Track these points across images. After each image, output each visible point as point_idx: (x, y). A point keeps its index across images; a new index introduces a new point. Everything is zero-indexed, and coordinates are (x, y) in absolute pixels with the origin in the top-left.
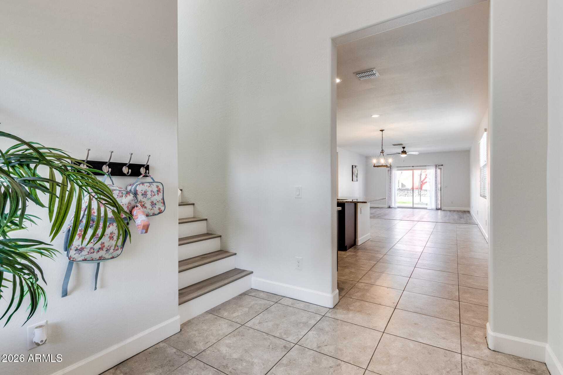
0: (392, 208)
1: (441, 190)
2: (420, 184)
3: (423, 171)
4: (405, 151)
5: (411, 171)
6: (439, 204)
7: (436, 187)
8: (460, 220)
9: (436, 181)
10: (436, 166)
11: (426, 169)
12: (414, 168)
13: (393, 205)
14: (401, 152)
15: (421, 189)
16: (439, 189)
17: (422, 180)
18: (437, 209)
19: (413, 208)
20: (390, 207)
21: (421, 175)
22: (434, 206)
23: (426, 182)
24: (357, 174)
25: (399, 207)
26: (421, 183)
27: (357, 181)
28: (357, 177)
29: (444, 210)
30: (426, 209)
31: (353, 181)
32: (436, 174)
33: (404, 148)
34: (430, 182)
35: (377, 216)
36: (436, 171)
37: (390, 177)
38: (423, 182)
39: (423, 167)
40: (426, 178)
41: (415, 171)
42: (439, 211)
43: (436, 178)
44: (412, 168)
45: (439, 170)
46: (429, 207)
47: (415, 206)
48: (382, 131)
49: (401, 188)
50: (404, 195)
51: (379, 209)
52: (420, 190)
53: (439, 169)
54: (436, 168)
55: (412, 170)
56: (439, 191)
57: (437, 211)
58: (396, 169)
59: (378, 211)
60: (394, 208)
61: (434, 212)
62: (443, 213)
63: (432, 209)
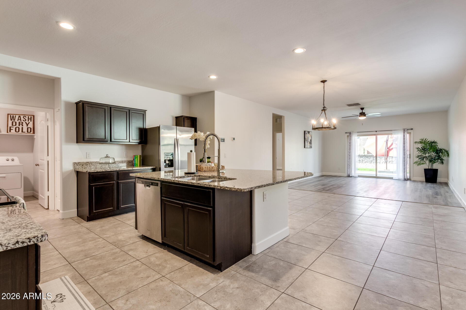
0: (351, 177)
1: (410, 158)
2: (386, 151)
3: (390, 136)
4: (364, 113)
5: (375, 137)
6: (408, 172)
7: (404, 154)
8: (436, 197)
9: (404, 147)
10: (404, 130)
11: (391, 134)
12: (377, 133)
13: (353, 174)
14: (359, 114)
15: (388, 156)
16: (408, 157)
17: (389, 146)
18: (406, 180)
19: (376, 177)
20: (349, 176)
21: (387, 140)
22: (401, 176)
23: (392, 149)
24: (311, 140)
25: (359, 176)
26: (388, 150)
27: (311, 147)
28: (311, 143)
29: (414, 181)
30: (392, 178)
31: (305, 148)
32: (404, 139)
33: (362, 109)
34: (396, 148)
35: (328, 189)
36: (404, 136)
37: (350, 143)
38: (390, 148)
39: (388, 131)
40: (392, 144)
41: (378, 136)
42: (408, 182)
43: (404, 143)
44: (375, 133)
45: (408, 135)
46: (395, 176)
47: (379, 175)
48: (324, 82)
49: (366, 155)
50: (370, 162)
51: (335, 178)
52: (386, 157)
53: (408, 133)
54: (404, 133)
55: (375, 135)
56: (408, 159)
57: (406, 182)
58: (357, 134)
59: (334, 182)
60: (355, 177)
61: (401, 184)
62: (413, 184)
63: (399, 180)
